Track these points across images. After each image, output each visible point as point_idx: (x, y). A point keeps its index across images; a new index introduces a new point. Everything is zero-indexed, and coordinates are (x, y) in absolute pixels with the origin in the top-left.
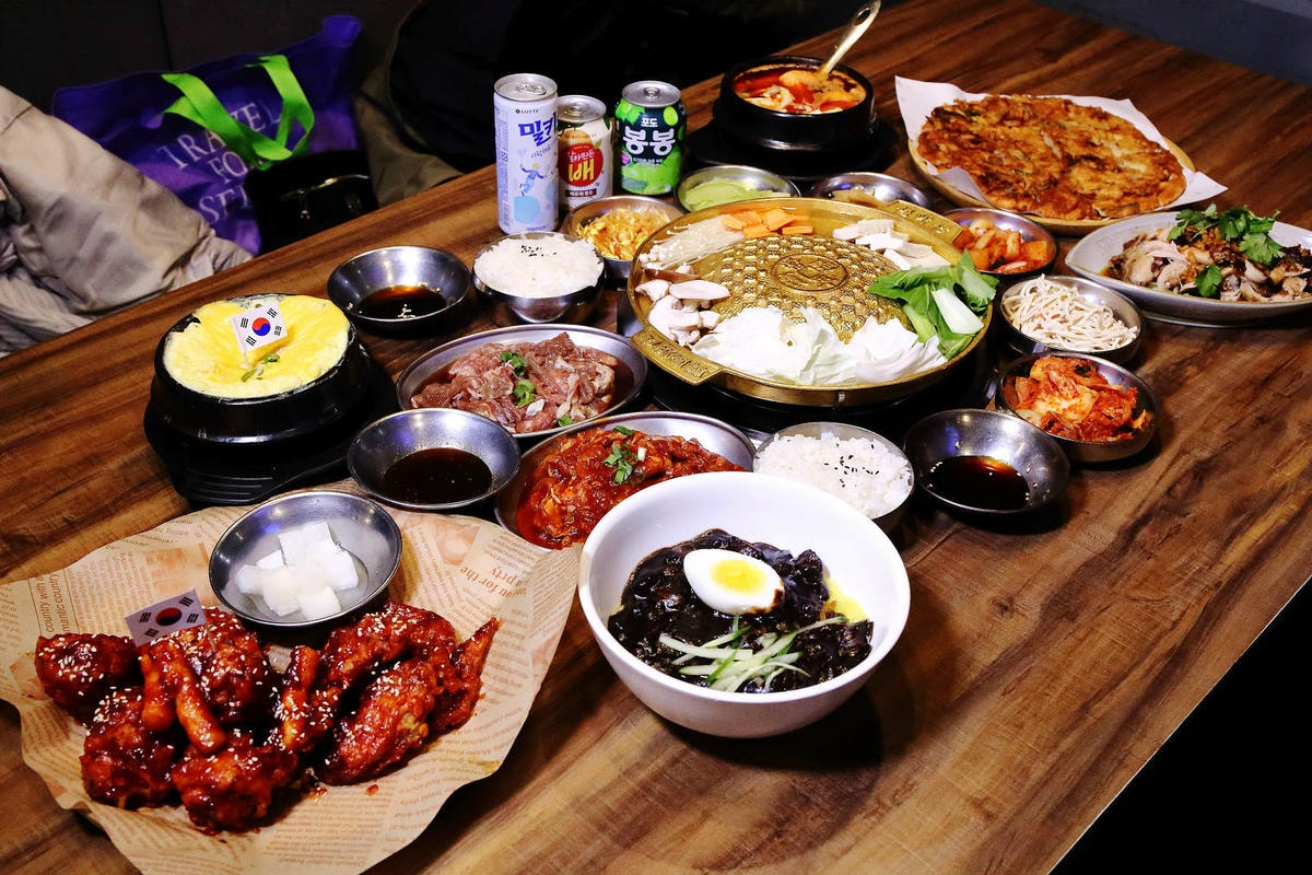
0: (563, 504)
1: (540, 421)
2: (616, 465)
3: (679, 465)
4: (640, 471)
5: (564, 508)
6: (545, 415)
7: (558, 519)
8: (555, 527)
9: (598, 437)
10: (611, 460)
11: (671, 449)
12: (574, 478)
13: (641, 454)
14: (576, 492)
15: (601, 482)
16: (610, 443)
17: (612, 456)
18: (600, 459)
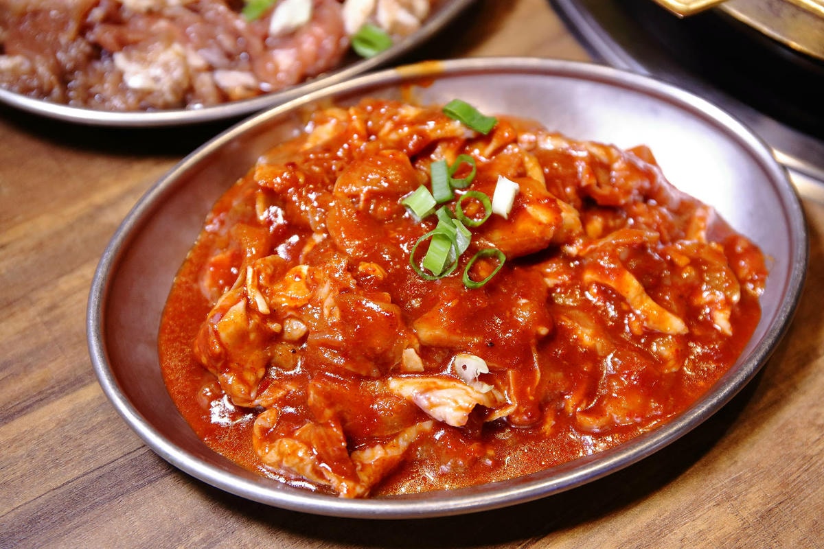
0: (275, 314)
1: (308, 44)
2: (432, 219)
3: (597, 223)
4: (490, 244)
5: (275, 327)
6: (318, 30)
7: (254, 356)
8: (241, 379)
9: (398, 125)
10: (420, 203)
11: (585, 179)
12: (318, 238)
13: (503, 197)
14: (312, 284)
15: (385, 265)
16: (425, 150)
17: (422, 192)
18: (392, 194)
